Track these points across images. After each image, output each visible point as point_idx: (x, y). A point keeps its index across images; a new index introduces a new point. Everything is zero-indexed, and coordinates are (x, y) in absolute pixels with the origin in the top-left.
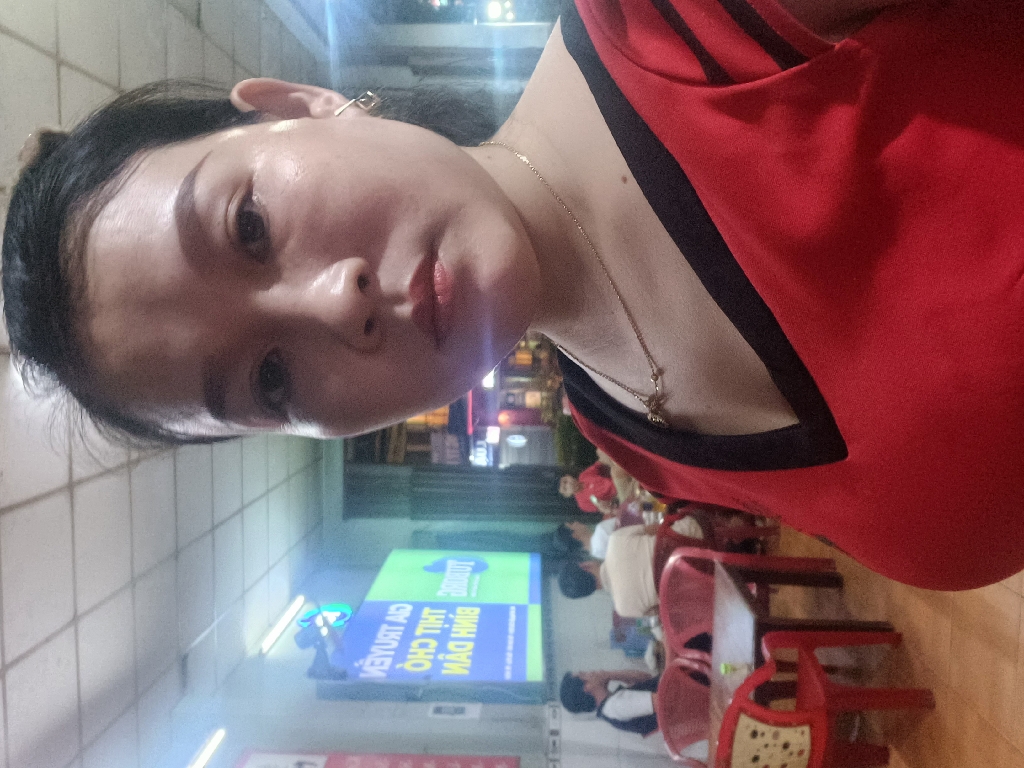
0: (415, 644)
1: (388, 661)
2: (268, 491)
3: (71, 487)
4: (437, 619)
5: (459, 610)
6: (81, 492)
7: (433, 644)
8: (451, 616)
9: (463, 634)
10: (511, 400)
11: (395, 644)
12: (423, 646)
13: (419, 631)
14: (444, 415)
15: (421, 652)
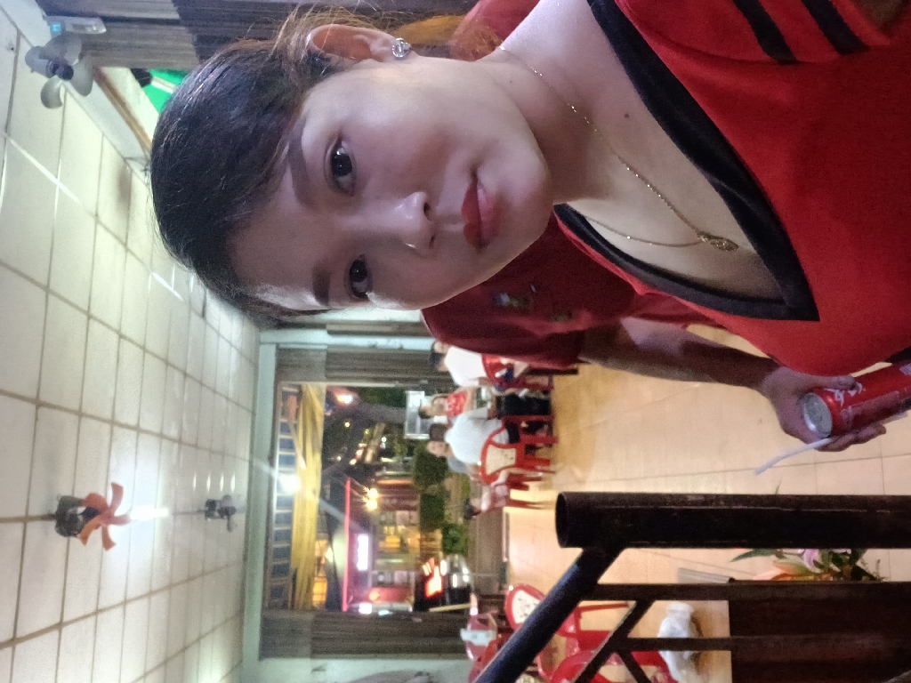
2: (214, 629)
3: (125, 603)
6: (130, 607)
10: (381, 578)
14: (322, 594)
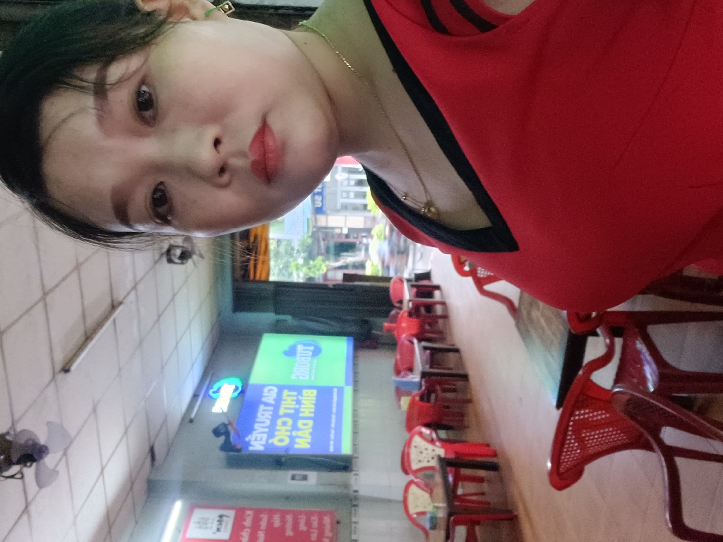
0: (279, 422)
1: (265, 436)
4: (292, 400)
5: (305, 392)
7: (290, 422)
8: (300, 397)
9: (307, 414)
11: (268, 423)
12: (284, 424)
13: (282, 411)
15: (283, 428)
